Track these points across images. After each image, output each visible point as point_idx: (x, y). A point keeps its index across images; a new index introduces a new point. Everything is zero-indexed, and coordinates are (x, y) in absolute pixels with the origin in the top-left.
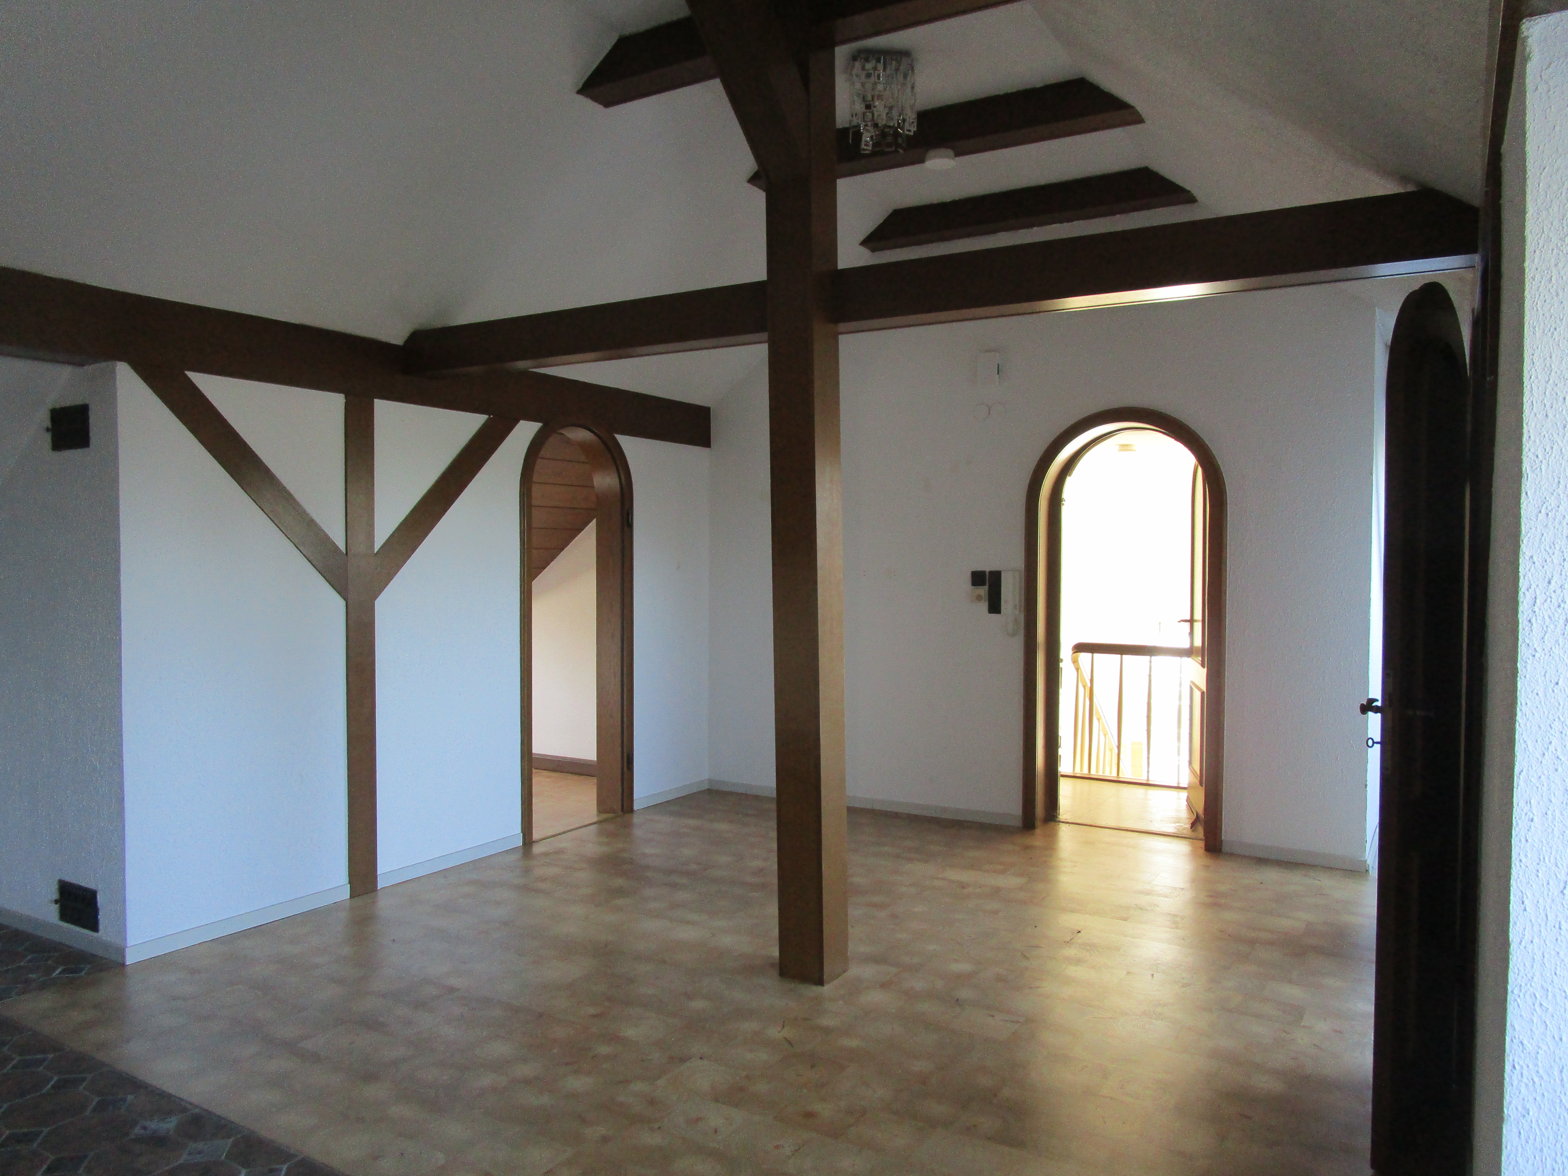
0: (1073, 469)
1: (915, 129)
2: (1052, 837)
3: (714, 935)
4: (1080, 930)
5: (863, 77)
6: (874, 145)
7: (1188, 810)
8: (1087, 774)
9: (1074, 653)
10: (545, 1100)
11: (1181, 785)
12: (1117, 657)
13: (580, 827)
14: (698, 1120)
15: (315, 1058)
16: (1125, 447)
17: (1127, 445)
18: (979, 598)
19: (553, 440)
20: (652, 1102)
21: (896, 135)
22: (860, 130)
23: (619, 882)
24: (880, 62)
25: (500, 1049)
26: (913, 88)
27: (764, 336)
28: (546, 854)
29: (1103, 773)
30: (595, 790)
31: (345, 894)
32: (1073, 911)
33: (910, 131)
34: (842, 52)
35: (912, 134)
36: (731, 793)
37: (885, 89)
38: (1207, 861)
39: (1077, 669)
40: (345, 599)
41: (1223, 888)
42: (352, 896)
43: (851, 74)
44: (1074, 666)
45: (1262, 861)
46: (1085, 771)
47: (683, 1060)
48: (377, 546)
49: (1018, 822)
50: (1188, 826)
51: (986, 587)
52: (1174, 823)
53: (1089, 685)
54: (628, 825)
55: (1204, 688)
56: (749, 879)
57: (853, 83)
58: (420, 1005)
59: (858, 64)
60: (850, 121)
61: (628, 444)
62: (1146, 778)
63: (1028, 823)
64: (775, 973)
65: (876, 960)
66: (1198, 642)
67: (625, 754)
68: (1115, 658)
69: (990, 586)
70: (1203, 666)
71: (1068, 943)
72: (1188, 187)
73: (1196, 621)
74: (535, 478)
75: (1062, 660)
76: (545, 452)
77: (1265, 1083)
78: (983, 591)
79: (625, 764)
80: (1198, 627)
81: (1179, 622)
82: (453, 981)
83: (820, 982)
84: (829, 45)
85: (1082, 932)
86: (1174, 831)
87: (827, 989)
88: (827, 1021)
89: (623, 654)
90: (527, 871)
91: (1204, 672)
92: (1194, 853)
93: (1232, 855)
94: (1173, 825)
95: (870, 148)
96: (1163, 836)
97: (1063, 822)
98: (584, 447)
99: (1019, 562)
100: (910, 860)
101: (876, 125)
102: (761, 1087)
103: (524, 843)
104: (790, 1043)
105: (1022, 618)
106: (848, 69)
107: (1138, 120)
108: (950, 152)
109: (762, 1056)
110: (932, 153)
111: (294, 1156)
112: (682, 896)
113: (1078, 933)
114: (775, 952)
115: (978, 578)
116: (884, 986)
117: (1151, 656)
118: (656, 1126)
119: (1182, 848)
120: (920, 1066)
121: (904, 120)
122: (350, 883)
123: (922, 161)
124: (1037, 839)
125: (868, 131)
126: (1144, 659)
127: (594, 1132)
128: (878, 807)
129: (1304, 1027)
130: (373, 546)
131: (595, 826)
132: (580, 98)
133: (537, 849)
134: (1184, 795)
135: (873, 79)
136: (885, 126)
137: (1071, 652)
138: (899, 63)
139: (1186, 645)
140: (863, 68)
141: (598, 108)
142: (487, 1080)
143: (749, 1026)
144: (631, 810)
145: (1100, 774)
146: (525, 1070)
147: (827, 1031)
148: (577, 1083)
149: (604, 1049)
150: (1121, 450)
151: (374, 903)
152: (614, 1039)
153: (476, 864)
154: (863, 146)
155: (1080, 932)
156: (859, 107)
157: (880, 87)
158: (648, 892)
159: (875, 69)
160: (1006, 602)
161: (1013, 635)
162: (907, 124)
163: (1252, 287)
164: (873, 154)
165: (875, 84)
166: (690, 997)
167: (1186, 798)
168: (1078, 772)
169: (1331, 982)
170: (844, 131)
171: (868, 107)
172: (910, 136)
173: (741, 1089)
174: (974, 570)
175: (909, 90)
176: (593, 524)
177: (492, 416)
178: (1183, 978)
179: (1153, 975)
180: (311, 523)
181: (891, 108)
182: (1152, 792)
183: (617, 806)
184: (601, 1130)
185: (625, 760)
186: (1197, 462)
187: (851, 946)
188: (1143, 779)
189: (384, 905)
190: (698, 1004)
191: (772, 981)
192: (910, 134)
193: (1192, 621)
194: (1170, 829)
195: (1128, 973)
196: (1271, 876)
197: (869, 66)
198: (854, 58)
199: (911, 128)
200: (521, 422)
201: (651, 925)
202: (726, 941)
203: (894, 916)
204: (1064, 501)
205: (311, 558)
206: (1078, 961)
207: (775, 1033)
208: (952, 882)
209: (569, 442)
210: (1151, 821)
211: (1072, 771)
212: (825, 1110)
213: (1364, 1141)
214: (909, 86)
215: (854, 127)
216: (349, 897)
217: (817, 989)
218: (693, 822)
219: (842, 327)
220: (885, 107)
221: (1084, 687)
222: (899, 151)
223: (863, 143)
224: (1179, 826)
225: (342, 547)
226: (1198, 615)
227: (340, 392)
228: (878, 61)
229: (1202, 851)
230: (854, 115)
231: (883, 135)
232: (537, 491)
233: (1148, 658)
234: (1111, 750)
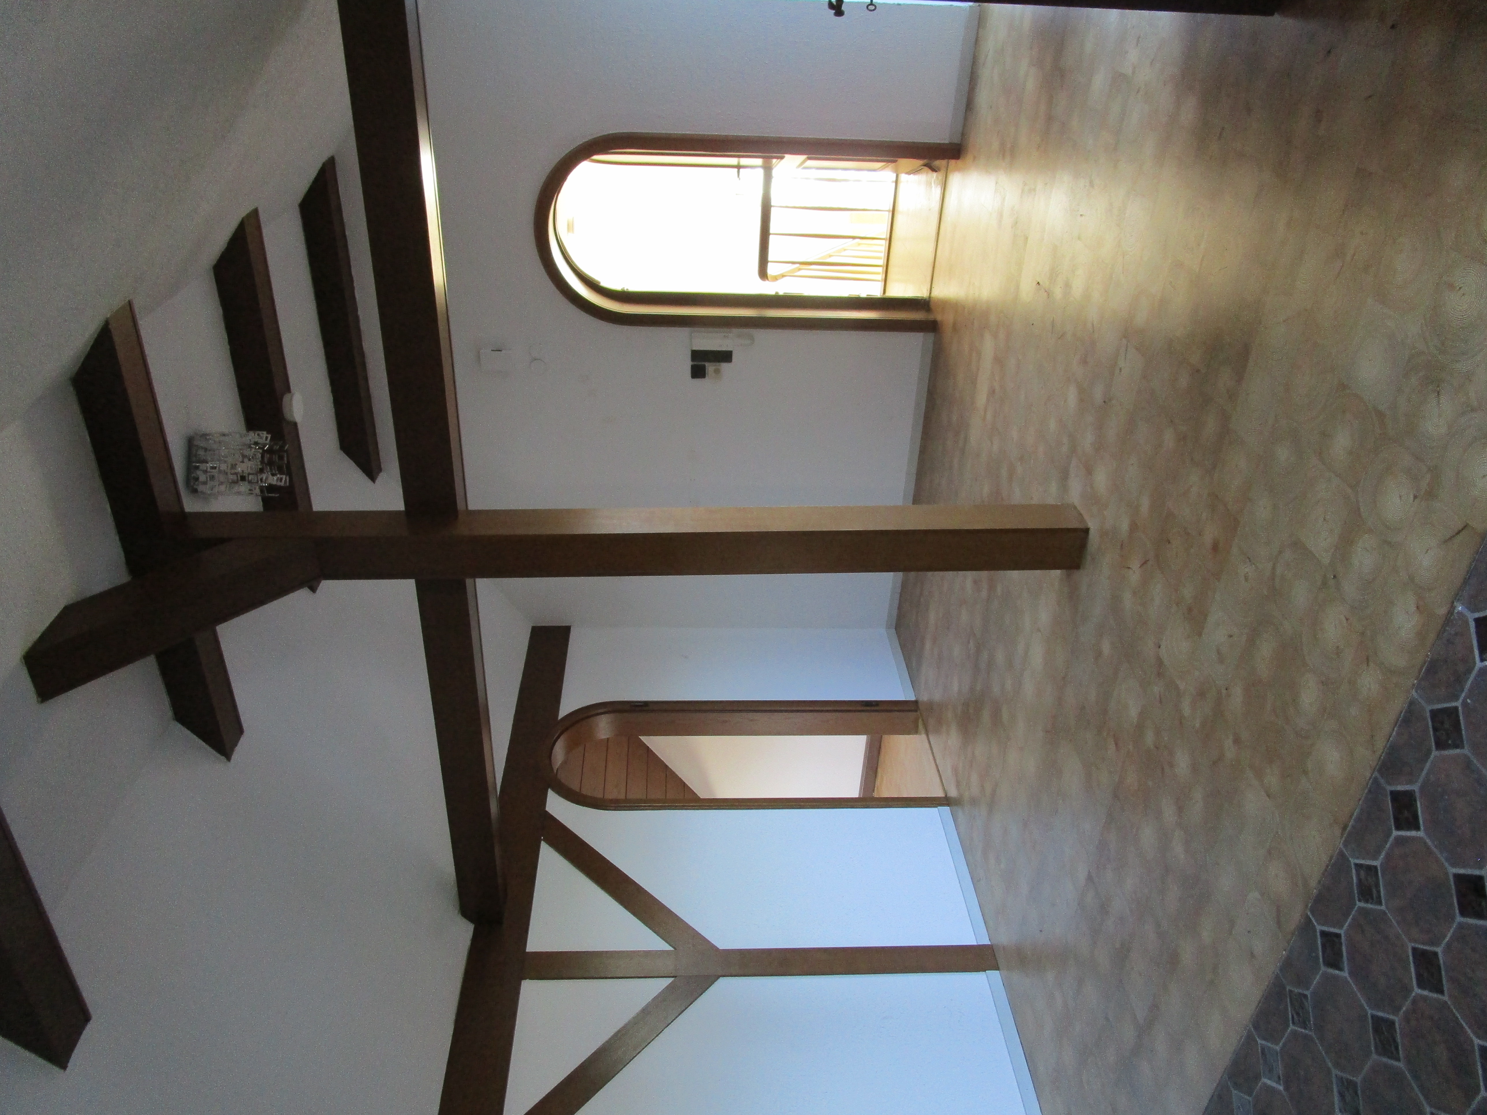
0: (594, 280)
1: (265, 433)
2: (945, 304)
3: (1039, 630)
4: (1037, 282)
5: (212, 483)
6: (281, 473)
7: (919, 173)
8: (883, 268)
9: (768, 279)
10: (1198, 795)
11: (894, 179)
12: (771, 238)
13: (933, 753)
14: (1219, 652)
15: (1154, 1007)
16: (570, 227)
17: (568, 225)
18: (717, 371)
19: (563, 777)
20: (1201, 694)
21: (270, 451)
22: (266, 486)
23: (986, 715)
24: (198, 466)
25: (1148, 835)
26: (224, 435)
27: (469, 582)
28: (958, 784)
29: (881, 252)
30: (895, 736)
31: (995, 975)
32: (1018, 287)
33: (267, 438)
34: (191, 505)
35: (269, 436)
36: (900, 608)
37: (225, 462)
38: (969, 158)
39: (783, 276)
40: (718, 977)
41: (996, 145)
42: (998, 969)
43: (210, 495)
44: (780, 279)
45: (969, 105)
46: (880, 270)
47: (1160, 662)
48: (668, 947)
49: (930, 337)
50: (935, 174)
51: (707, 364)
52: (932, 187)
53: (797, 265)
54: (931, 706)
55: (804, 157)
56: (984, 594)
57: (220, 493)
58: (1104, 908)
59: (201, 488)
60: (257, 495)
61: (568, 705)
62: (887, 213)
63: (931, 327)
64: (1077, 575)
65: (1064, 476)
66: (759, 162)
67: (862, 708)
68: (772, 240)
69: (705, 362)
70: (782, 158)
71: (1049, 293)
72: (319, 166)
73: (739, 163)
74: (600, 795)
75: (777, 293)
76: (575, 786)
77: (1189, 113)
78: (710, 367)
79: (873, 708)
80: (744, 161)
81: (740, 179)
82: (1082, 876)
83: (1086, 531)
84: (183, 518)
85: (1038, 281)
86: (940, 188)
87: (1093, 525)
88: (1125, 526)
89: (768, 710)
90: (974, 802)
91: (788, 157)
92: (958, 170)
93: (963, 134)
94: (933, 188)
95: (284, 477)
96: (945, 199)
97: (930, 293)
98: (570, 748)
99: (681, 333)
100: (966, 439)
101: (261, 471)
102: (1188, 592)
103: (948, 805)
104: (1145, 563)
105: (736, 331)
106: (206, 497)
107: (255, 214)
108: (286, 398)
109: (1158, 590)
110: (287, 416)
111: (1249, 1031)
112: (1000, 657)
113: (1039, 284)
114: (1056, 574)
115: (698, 372)
116: (1089, 471)
117: (771, 206)
118: (1224, 691)
119: (956, 180)
120: (1169, 438)
121: (256, 443)
122: (985, 971)
123: (295, 424)
124: (946, 318)
125: (267, 478)
126: (774, 213)
127: (1230, 752)
128: (914, 470)
129: (1134, 72)
130: (667, 952)
131: (930, 736)
132: (235, 756)
133: (953, 793)
134: (903, 177)
135: (215, 472)
136: (262, 462)
137: (767, 282)
138: (198, 447)
139: (761, 172)
140: (205, 483)
141: (243, 740)
142: (1178, 849)
143: (1128, 601)
144: (916, 702)
145: (883, 255)
146: (1169, 813)
147: (1134, 527)
148: (1182, 762)
149: (1149, 738)
150: (573, 231)
151: (1004, 948)
152: (1140, 728)
153: (967, 850)
154: (282, 484)
155: (1038, 283)
156: (243, 487)
157: (223, 467)
158: (996, 689)
159: (205, 472)
160: (721, 346)
161: (752, 338)
162: (260, 441)
163: (425, 110)
164: (289, 474)
165: (220, 472)
166: (1099, 654)
167: (907, 175)
168: (881, 277)
169: (1089, 47)
170: (266, 501)
171: (243, 478)
172: (271, 437)
173: (1190, 610)
174: (690, 375)
175: (226, 439)
176: (644, 739)
177: (542, 838)
178: (1085, 186)
179: (1081, 215)
180: (645, 1011)
181: (244, 456)
182: (900, 207)
183: (912, 715)
184: (1228, 743)
185: (868, 708)
186: (588, 160)
187: (1051, 501)
188: (887, 216)
189: (1005, 938)
190: (1106, 648)
191: (1083, 577)
192: (269, 438)
193: (739, 167)
194: (937, 191)
195: (1079, 238)
196: (984, 97)
197: (202, 478)
198: (195, 491)
199: (264, 438)
200: (547, 809)
201: (1029, 688)
202: (1045, 617)
203: (1021, 459)
204: (624, 288)
205: (680, 1010)
206: (1067, 285)
207: (1134, 576)
208: (988, 400)
209: (565, 762)
210: (930, 210)
211: (880, 283)
212: (1211, 532)
213: (1246, 22)
214: (222, 438)
215: (262, 491)
216: (998, 971)
217: (1094, 537)
218: (928, 645)
219: (460, 506)
220: (243, 462)
221: (800, 269)
222: (287, 450)
223: (279, 484)
224: (934, 182)
225: (667, 982)
226: (733, 161)
227: (520, 985)
228: (197, 468)
229: (959, 162)
230: (251, 492)
231: (271, 463)
232: (612, 793)
233: (773, 209)
234: (859, 244)
